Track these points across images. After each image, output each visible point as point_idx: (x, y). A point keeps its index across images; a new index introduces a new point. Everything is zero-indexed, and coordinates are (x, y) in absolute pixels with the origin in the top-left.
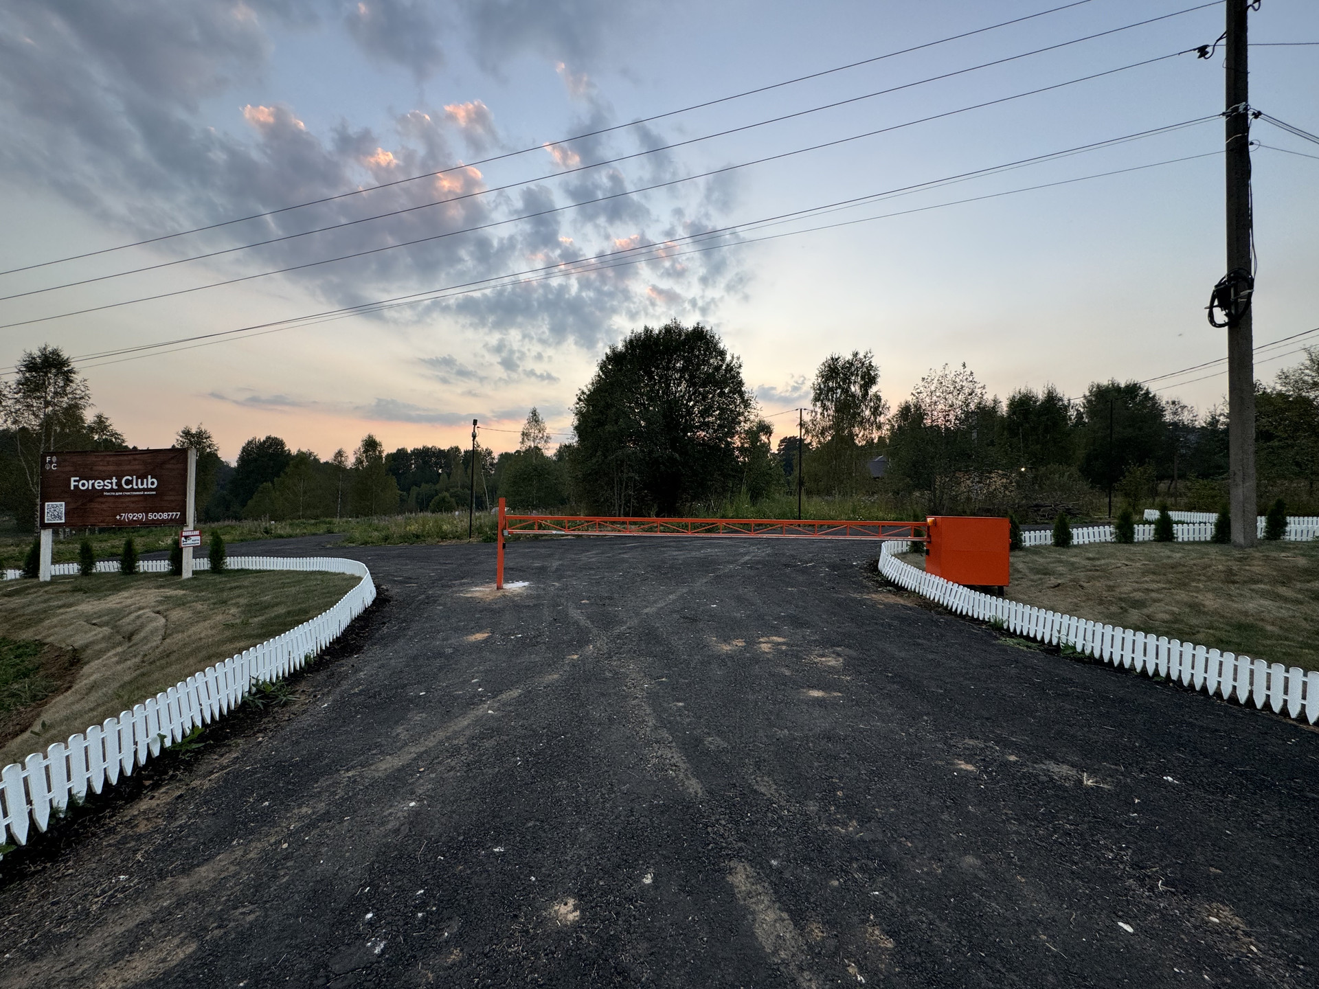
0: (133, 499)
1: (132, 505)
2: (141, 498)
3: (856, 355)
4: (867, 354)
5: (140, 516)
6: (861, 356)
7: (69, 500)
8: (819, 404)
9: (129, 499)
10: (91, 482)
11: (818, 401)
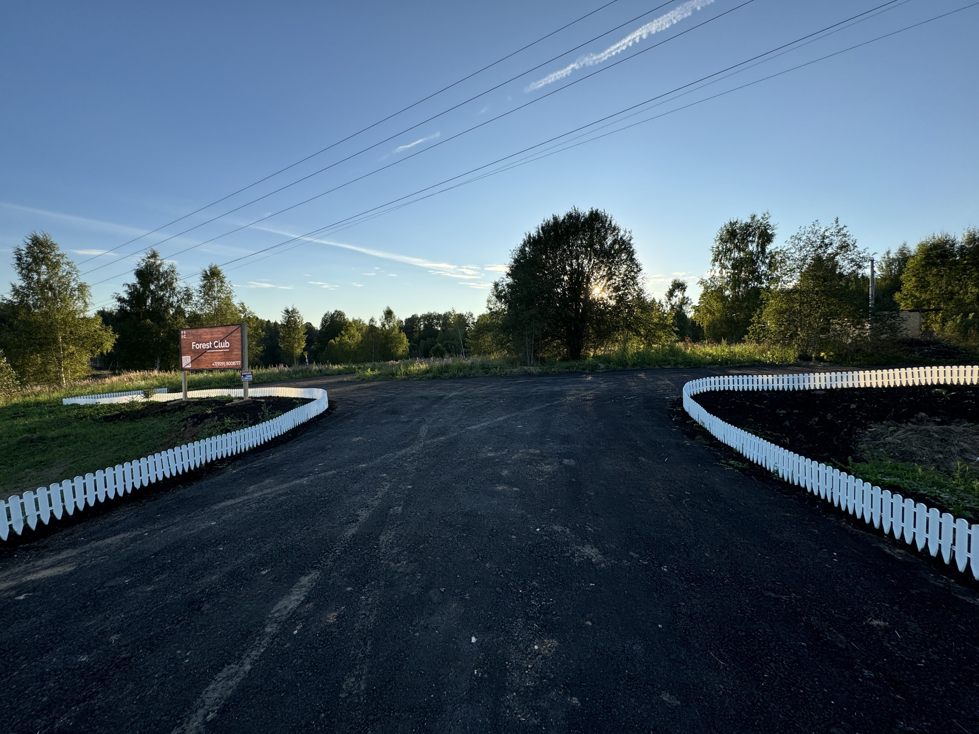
0: (219, 354)
1: (219, 357)
2: (223, 353)
3: (753, 217)
4: (764, 215)
5: (223, 363)
6: (759, 217)
7: (192, 355)
8: (717, 264)
9: (217, 354)
10: (201, 344)
11: (717, 261)
